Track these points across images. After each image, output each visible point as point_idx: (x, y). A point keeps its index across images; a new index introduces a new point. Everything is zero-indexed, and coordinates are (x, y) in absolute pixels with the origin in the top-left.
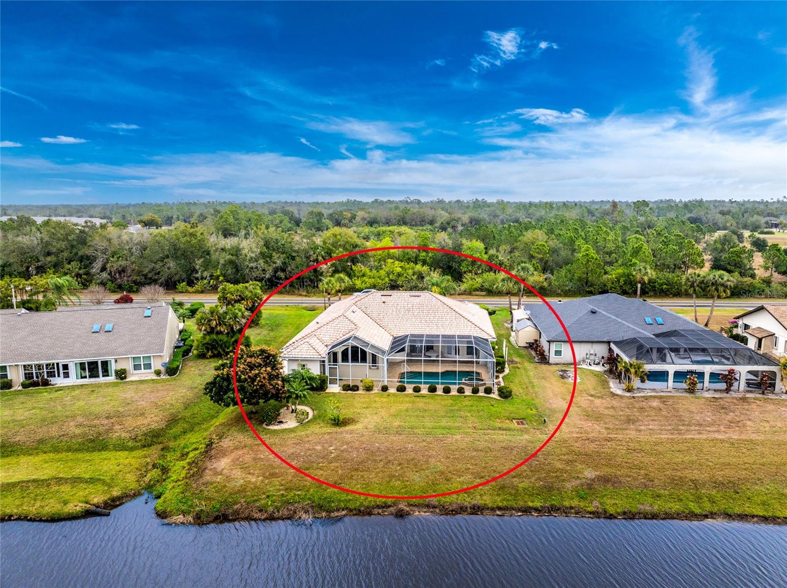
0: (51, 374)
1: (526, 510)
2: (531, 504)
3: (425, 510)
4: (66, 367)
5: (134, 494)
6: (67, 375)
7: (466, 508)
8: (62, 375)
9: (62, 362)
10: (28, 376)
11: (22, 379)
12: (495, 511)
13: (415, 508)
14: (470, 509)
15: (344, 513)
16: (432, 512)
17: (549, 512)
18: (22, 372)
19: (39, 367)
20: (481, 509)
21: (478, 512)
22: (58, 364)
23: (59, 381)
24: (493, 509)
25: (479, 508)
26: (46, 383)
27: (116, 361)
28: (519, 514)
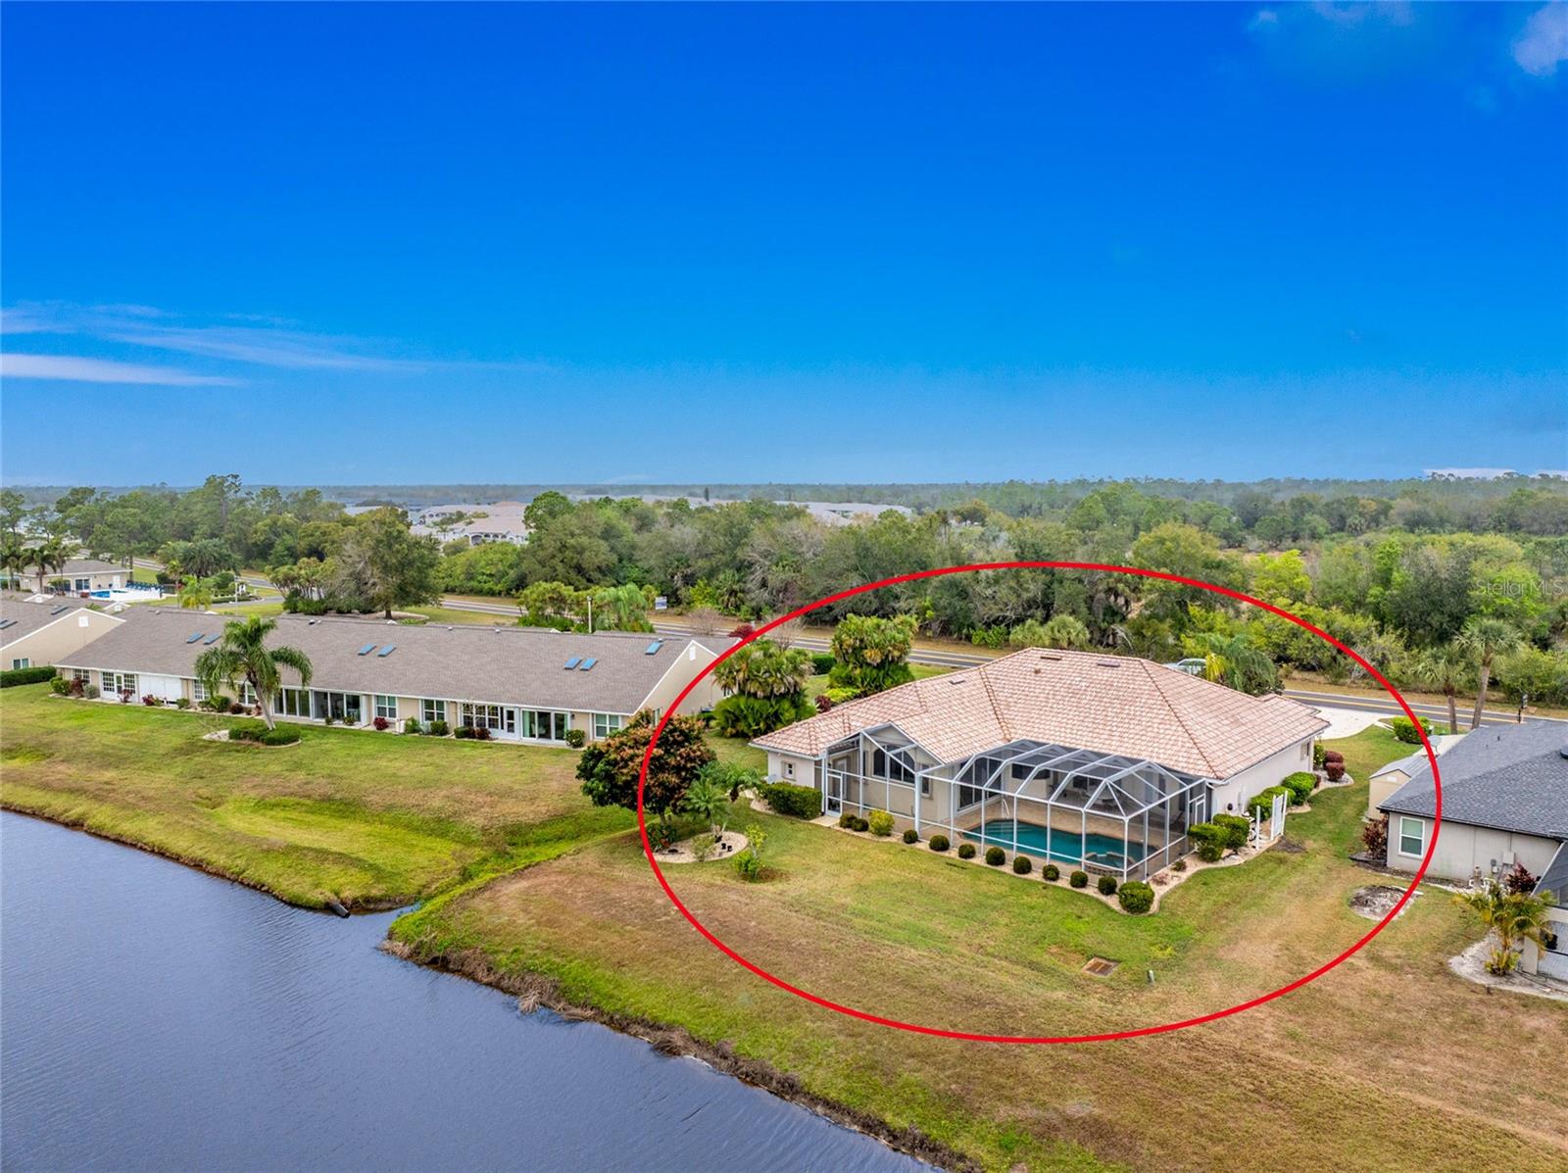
0: (493, 724)
1: (872, 1126)
2: (888, 1117)
3: (707, 1056)
4: (511, 715)
5: (401, 901)
6: (511, 727)
7: (771, 1078)
8: (505, 726)
9: (508, 706)
10: (468, 721)
11: (460, 724)
12: (816, 1104)
13: (694, 1048)
14: (778, 1082)
15: (589, 1013)
16: (714, 1063)
17: (912, 1148)
18: (461, 715)
19: (481, 709)
20: (794, 1090)
21: (787, 1093)
22: (502, 709)
23: (500, 735)
24: (814, 1100)
25: (792, 1086)
26: (484, 735)
27: (573, 716)
28: (855, 1127)
